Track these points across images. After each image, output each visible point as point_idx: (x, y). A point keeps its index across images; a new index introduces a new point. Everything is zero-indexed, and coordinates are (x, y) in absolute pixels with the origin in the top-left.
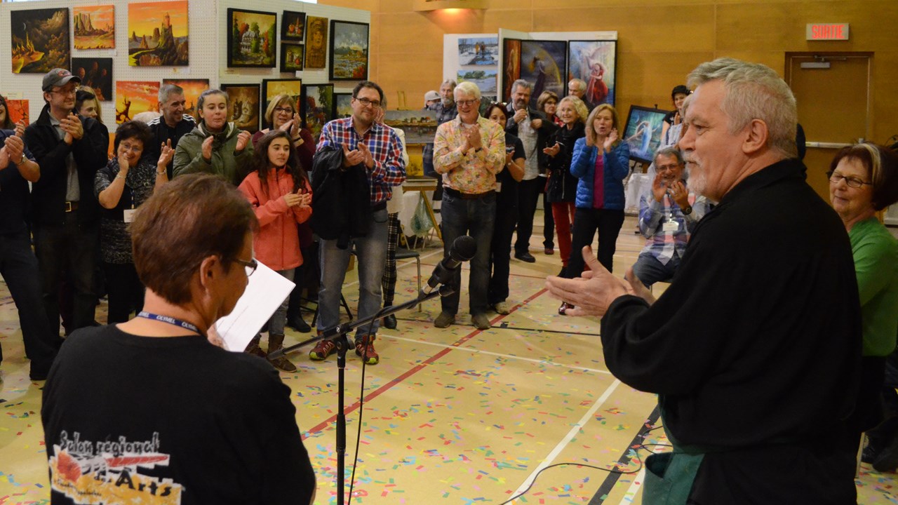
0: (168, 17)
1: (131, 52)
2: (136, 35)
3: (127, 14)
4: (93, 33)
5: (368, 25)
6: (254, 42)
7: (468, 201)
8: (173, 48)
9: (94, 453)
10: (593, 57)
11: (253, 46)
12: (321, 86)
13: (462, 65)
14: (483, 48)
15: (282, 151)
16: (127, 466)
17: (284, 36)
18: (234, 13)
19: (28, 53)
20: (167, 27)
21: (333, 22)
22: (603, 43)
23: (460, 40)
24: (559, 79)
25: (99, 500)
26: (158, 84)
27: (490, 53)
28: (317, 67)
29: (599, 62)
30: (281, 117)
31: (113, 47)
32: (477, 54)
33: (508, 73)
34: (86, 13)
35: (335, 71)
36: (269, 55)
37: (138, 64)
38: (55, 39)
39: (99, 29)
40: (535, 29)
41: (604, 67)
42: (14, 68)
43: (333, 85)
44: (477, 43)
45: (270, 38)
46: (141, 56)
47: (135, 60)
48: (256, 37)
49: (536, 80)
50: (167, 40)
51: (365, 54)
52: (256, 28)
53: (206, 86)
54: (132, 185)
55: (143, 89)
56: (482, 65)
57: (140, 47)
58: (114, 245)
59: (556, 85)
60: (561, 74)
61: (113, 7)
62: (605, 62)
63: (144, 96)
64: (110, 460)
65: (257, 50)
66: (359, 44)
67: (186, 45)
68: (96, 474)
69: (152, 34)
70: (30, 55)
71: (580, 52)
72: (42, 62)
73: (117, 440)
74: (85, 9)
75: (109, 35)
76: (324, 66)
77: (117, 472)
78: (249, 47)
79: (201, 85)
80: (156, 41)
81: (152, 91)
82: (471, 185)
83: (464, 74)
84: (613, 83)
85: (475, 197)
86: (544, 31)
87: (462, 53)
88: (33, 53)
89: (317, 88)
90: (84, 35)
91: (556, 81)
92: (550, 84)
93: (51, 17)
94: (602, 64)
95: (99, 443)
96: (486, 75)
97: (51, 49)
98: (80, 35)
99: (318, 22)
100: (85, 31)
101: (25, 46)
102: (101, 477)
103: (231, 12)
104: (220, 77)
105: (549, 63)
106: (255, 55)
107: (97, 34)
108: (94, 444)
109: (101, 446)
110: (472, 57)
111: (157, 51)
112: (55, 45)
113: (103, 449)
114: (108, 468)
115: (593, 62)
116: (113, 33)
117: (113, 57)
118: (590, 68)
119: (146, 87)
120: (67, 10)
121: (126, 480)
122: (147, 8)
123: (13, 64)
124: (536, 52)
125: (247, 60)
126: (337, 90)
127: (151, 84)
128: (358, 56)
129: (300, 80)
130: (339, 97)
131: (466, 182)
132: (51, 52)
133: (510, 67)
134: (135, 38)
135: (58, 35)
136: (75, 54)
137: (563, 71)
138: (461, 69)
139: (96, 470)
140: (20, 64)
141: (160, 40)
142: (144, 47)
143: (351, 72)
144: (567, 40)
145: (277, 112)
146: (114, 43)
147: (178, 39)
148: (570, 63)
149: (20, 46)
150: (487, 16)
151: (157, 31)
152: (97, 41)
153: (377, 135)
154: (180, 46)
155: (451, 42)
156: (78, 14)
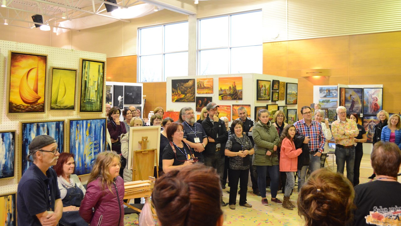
0: (235, 83)
1: (220, 95)
2: (222, 89)
3: (218, 81)
4: (204, 88)
5: (297, 84)
6: (264, 91)
7: (346, 149)
8: (236, 94)
9: (388, 211)
10: (373, 94)
11: (264, 93)
12: (283, 107)
13: (321, 97)
14: (329, 91)
15: (293, 131)
16: (398, 214)
17: (273, 89)
18: (259, 81)
19: (178, 95)
20: (234, 86)
21: (287, 83)
22: (377, 89)
23: (320, 88)
24: (360, 102)
25: (389, 224)
26: (230, 106)
27: (332, 93)
28: (282, 100)
29: (376, 96)
30: (280, 119)
31: (212, 93)
32: (327, 93)
33: (341, 101)
34: (202, 81)
35: (287, 101)
36: (268, 96)
37: (222, 99)
38: (189, 90)
39: (207, 86)
40: (350, 84)
41: (378, 98)
42: (173, 100)
43: (287, 106)
44: (327, 89)
45: (269, 90)
46: (223, 96)
47: (221, 98)
48: (265, 90)
49: (351, 103)
50: (234, 91)
51: (297, 95)
52: (265, 86)
53: (250, 107)
54: (242, 143)
55: (224, 108)
56: (329, 97)
57: (223, 93)
58: (235, 163)
59: (359, 105)
60: (361, 101)
61: (213, 79)
62: (378, 96)
63: (225, 111)
64: (393, 213)
65: (265, 94)
66: (295, 91)
67: (242, 92)
68: (389, 217)
69: (228, 88)
70: (179, 95)
71: (368, 92)
72: (184, 98)
73: (395, 207)
74: (202, 79)
75: (211, 89)
76: (284, 99)
77: (395, 216)
78: (263, 93)
79: (247, 107)
80: (230, 91)
81: (228, 109)
82: (347, 142)
83: (322, 101)
84: (381, 104)
85: (348, 147)
86: (353, 84)
87: (321, 93)
88: (180, 95)
89: (282, 107)
90: (201, 88)
91: (359, 103)
92: (356, 104)
93: (188, 82)
94: (377, 97)
95: (389, 208)
96: (331, 101)
97: (187, 93)
98: (199, 89)
99: (283, 84)
100: (201, 87)
101: (177, 92)
102: (390, 217)
103: (258, 81)
104: (254, 104)
105: (356, 97)
106: (265, 96)
107: (206, 88)
108: (388, 209)
109: (390, 209)
110: (325, 94)
111: (230, 95)
112: (189, 92)
113: (391, 209)
114: (392, 215)
115: (373, 96)
116: (213, 88)
117: (212, 97)
118: (372, 99)
119: (226, 107)
120: (194, 80)
121: (397, 218)
122: (226, 79)
123: (172, 99)
124: (351, 92)
125: (262, 98)
126: (288, 108)
127: (227, 106)
128: (294, 96)
129: (277, 105)
130: (289, 110)
131: (345, 142)
132: (188, 95)
133: (342, 99)
134: (221, 90)
135: (190, 88)
136: (197, 95)
137: (361, 100)
138: (320, 99)
139: (389, 216)
140: (175, 99)
141: (231, 91)
142: (225, 93)
143: (292, 102)
144: (363, 88)
145: (278, 117)
146: (213, 91)
147: (238, 90)
148: (364, 97)
149: (175, 92)
150: (330, 79)
151: (230, 87)
152: (206, 91)
153: (314, 125)
154: (239, 93)
155: (316, 88)
156: (198, 81)
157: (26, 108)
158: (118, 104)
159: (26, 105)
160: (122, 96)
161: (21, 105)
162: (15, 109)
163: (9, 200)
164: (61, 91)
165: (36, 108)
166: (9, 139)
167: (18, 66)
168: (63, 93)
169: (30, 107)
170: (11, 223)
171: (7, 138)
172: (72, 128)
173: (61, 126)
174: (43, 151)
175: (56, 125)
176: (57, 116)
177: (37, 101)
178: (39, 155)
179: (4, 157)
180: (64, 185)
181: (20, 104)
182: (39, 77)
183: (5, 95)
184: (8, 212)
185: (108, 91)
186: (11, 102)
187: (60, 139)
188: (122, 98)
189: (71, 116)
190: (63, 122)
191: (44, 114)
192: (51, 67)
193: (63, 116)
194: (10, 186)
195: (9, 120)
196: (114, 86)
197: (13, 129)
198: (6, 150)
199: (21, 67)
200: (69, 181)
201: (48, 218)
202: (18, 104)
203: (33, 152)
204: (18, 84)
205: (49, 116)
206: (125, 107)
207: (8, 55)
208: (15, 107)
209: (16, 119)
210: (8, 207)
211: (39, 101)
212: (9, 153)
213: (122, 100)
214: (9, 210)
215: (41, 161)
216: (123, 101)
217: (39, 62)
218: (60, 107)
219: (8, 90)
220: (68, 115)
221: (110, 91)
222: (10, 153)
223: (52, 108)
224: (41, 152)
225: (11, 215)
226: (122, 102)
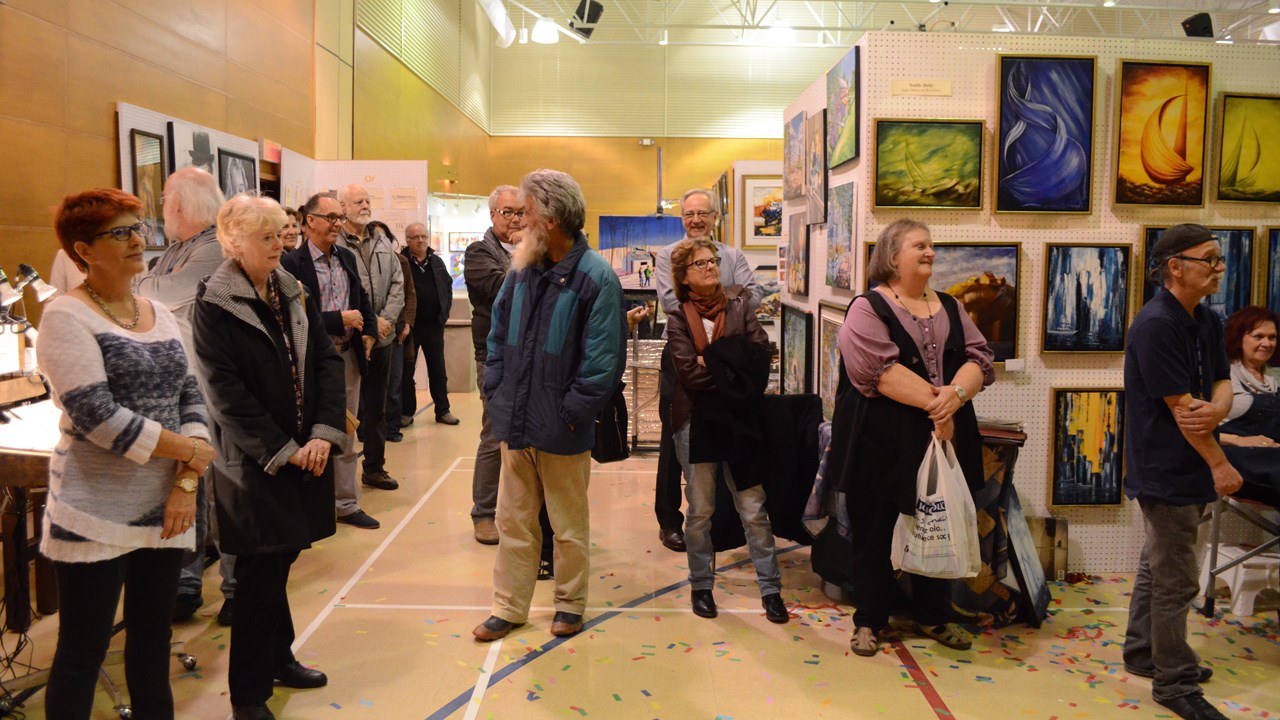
157: (1158, 193)
159: (1157, 186)
161: (1145, 185)
162: (1130, 195)
163: (1109, 403)
164: (1247, 155)
165: (1180, 194)
166: (1116, 264)
167: (1138, 93)
168: (1253, 158)
169: (1166, 192)
170: (1112, 455)
171: (1111, 259)
172: (1275, 250)
173: (1246, 242)
174: (1184, 258)
175: (1231, 237)
176: (1235, 217)
177: (1183, 178)
178: (1175, 268)
179: (1104, 303)
180: (1247, 384)
181: (1143, 182)
182: (1189, 119)
183: (1108, 162)
184: (1106, 429)
186: (1122, 178)
187: (1242, 276)
189: (1274, 221)
190: (1251, 232)
191: (1201, 210)
192: (1219, 93)
193: (1251, 217)
194: (1113, 372)
195: (1115, 219)
197: (1125, 241)
198: (1108, 288)
199: (1144, 95)
200: (1262, 379)
201: (1192, 410)
202: (1138, 184)
203: (1162, 260)
204: (1139, 136)
205: (1211, 215)
207: (1116, 70)
208: (1131, 190)
209: (1131, 218)
210: (1106, 418)
211: (1190, 178)
212: (1114, 296)
214: (1109, 426)
215: (1182, 282)
217: (1190, 82)
218: (1243, 193)
219: (1116, 151)
220: (1265, 217)
222: (1117, 295)
223: (1222, 197)
224: (1179, 260)
225: (1112, 437)
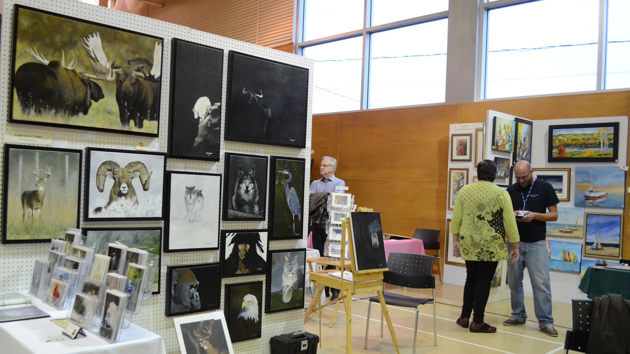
158: (195, 133)
160: (215, 98)
185: (139, 60)
188: (215, 107)
196: (176, 42)
206: (227, 155)
213: (215, 121)
216: (219, 124)
221: (151, 65)
226: (213, 129)
